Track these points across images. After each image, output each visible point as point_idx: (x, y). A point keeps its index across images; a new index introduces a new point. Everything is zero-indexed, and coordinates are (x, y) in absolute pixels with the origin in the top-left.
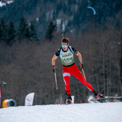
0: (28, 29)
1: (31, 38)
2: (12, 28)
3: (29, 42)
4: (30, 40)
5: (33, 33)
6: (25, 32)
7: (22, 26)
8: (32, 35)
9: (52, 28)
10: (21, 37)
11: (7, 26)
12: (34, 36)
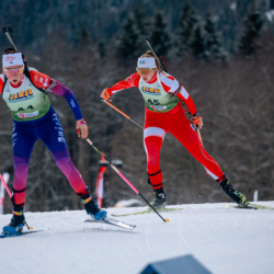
0: (198, 31)
1: (207, 53)
2: (159, 30)
3: (202, 62)
4: (205, 57)
5: (212, 39)
6: (192, 38)
7: (185, 24)
8: (210, 44)
9: (254, 29)
10: (181, 50)
11: (148, 24)
12: (214, 46)
